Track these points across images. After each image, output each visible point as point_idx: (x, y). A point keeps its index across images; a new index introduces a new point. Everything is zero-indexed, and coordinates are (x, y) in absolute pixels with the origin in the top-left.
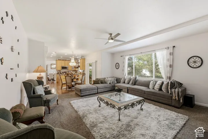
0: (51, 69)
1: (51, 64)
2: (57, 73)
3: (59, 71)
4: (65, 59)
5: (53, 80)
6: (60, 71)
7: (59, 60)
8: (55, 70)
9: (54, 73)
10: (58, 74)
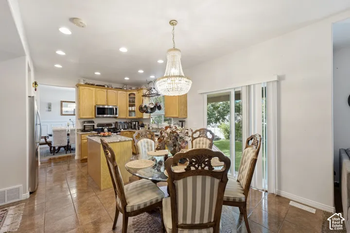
0: (62, 114)
1: (62, 102)
2: (81, 127)
3: (89, 122)
4: (107, 84)
5: (68, 148)
6: (93, 122)
7: (87, 84)
8: (74, 118)
9: (71, 127)
10: (84, 130)
